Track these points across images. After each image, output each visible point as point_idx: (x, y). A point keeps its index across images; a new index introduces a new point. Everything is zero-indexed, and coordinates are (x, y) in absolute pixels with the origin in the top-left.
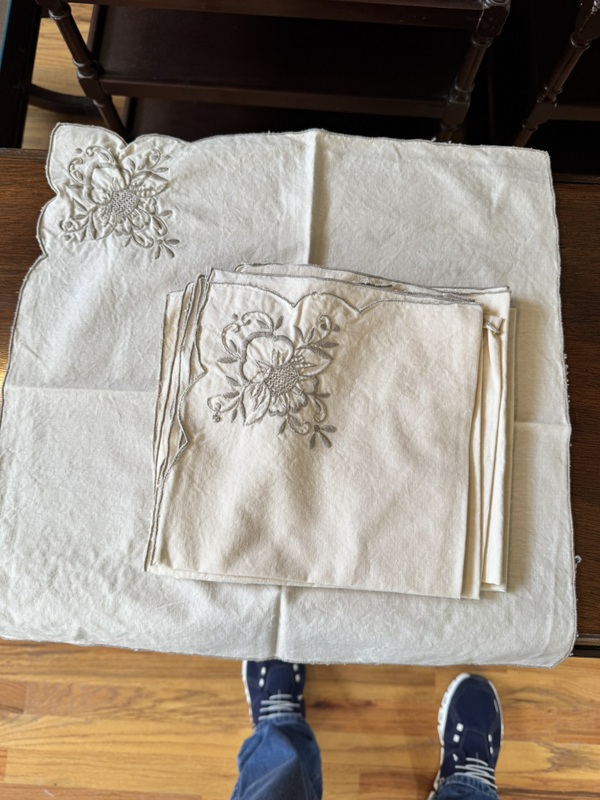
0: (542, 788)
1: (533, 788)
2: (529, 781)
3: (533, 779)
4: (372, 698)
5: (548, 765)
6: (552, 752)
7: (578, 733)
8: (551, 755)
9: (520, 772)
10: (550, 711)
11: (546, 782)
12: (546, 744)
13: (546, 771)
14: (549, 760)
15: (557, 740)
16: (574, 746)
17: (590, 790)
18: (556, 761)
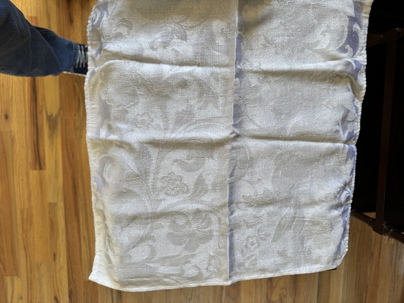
0: (38, 111)
1: (38, 106)
2: (41, 104)
3: (42, 106)
4: (74, 23)
5: (49, 114)
6: (56, 116)
7: (66, 129)
8: (54, 115)
9: (45, 100)
10: (75, 116)
11: (41, 112)
12: (59, 113)
13: (47, 113)
14: (52, 115)
15: (61, 119)
16: (59, 127)
17: (39, 134)
18: (51, 118)
